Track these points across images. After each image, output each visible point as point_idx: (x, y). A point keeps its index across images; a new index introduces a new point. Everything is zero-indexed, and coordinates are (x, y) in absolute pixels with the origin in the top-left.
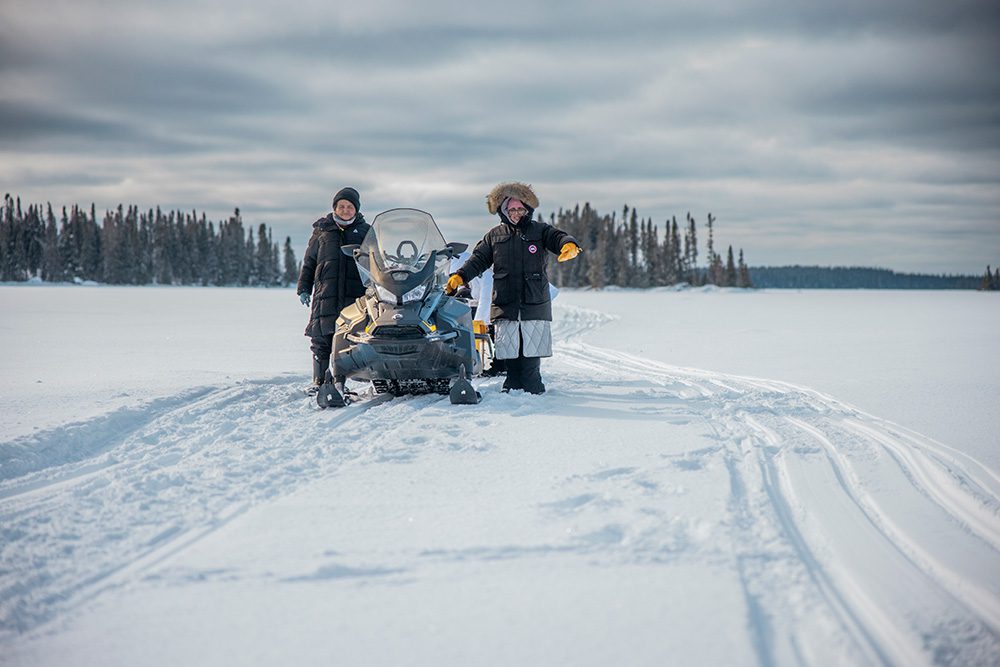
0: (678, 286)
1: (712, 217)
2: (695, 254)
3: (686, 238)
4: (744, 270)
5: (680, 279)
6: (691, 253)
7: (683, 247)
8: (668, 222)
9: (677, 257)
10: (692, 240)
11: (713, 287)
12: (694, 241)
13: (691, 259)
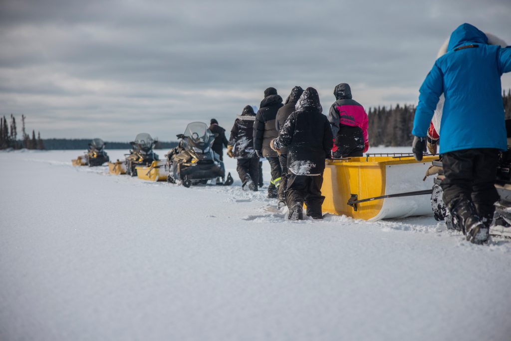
0: (8, 150)
1: (24, 116)
2: (16, 134)
3: (11, 127)
4: (41, 141)
5: (9, 147)
6: (14, 134)
7: (9, 130)
8: (2, 119)
9: (7, 135)
10: (14, 128)
11: (26, 150)
12: (15, 128)
13: (14, 136)
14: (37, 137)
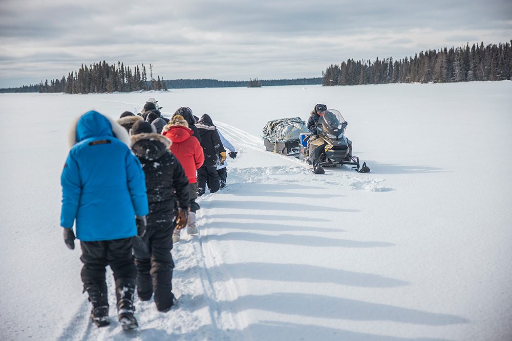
1: (151, 65)
2: (146, 78)
3: (142, 73)
4: (164, 84)
5: (141, 88)
8: (135, 68)
9: (140, 80)
11: (153, 91)
12: (145, 74)
14: (161, 79)
